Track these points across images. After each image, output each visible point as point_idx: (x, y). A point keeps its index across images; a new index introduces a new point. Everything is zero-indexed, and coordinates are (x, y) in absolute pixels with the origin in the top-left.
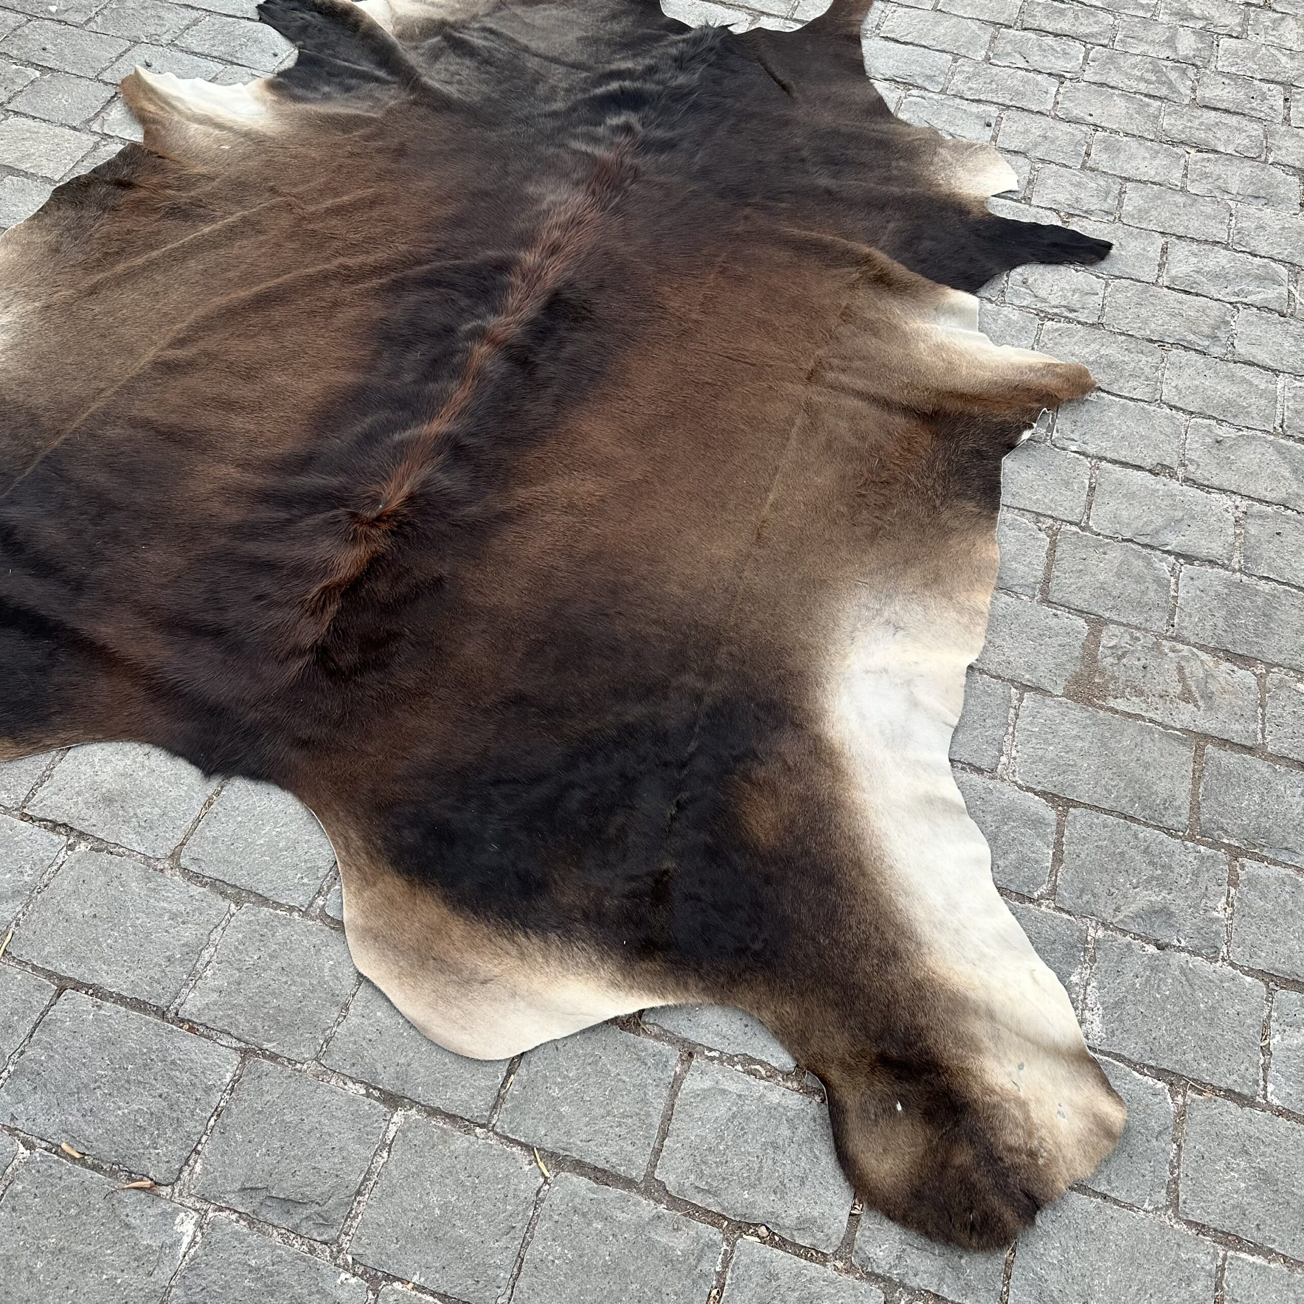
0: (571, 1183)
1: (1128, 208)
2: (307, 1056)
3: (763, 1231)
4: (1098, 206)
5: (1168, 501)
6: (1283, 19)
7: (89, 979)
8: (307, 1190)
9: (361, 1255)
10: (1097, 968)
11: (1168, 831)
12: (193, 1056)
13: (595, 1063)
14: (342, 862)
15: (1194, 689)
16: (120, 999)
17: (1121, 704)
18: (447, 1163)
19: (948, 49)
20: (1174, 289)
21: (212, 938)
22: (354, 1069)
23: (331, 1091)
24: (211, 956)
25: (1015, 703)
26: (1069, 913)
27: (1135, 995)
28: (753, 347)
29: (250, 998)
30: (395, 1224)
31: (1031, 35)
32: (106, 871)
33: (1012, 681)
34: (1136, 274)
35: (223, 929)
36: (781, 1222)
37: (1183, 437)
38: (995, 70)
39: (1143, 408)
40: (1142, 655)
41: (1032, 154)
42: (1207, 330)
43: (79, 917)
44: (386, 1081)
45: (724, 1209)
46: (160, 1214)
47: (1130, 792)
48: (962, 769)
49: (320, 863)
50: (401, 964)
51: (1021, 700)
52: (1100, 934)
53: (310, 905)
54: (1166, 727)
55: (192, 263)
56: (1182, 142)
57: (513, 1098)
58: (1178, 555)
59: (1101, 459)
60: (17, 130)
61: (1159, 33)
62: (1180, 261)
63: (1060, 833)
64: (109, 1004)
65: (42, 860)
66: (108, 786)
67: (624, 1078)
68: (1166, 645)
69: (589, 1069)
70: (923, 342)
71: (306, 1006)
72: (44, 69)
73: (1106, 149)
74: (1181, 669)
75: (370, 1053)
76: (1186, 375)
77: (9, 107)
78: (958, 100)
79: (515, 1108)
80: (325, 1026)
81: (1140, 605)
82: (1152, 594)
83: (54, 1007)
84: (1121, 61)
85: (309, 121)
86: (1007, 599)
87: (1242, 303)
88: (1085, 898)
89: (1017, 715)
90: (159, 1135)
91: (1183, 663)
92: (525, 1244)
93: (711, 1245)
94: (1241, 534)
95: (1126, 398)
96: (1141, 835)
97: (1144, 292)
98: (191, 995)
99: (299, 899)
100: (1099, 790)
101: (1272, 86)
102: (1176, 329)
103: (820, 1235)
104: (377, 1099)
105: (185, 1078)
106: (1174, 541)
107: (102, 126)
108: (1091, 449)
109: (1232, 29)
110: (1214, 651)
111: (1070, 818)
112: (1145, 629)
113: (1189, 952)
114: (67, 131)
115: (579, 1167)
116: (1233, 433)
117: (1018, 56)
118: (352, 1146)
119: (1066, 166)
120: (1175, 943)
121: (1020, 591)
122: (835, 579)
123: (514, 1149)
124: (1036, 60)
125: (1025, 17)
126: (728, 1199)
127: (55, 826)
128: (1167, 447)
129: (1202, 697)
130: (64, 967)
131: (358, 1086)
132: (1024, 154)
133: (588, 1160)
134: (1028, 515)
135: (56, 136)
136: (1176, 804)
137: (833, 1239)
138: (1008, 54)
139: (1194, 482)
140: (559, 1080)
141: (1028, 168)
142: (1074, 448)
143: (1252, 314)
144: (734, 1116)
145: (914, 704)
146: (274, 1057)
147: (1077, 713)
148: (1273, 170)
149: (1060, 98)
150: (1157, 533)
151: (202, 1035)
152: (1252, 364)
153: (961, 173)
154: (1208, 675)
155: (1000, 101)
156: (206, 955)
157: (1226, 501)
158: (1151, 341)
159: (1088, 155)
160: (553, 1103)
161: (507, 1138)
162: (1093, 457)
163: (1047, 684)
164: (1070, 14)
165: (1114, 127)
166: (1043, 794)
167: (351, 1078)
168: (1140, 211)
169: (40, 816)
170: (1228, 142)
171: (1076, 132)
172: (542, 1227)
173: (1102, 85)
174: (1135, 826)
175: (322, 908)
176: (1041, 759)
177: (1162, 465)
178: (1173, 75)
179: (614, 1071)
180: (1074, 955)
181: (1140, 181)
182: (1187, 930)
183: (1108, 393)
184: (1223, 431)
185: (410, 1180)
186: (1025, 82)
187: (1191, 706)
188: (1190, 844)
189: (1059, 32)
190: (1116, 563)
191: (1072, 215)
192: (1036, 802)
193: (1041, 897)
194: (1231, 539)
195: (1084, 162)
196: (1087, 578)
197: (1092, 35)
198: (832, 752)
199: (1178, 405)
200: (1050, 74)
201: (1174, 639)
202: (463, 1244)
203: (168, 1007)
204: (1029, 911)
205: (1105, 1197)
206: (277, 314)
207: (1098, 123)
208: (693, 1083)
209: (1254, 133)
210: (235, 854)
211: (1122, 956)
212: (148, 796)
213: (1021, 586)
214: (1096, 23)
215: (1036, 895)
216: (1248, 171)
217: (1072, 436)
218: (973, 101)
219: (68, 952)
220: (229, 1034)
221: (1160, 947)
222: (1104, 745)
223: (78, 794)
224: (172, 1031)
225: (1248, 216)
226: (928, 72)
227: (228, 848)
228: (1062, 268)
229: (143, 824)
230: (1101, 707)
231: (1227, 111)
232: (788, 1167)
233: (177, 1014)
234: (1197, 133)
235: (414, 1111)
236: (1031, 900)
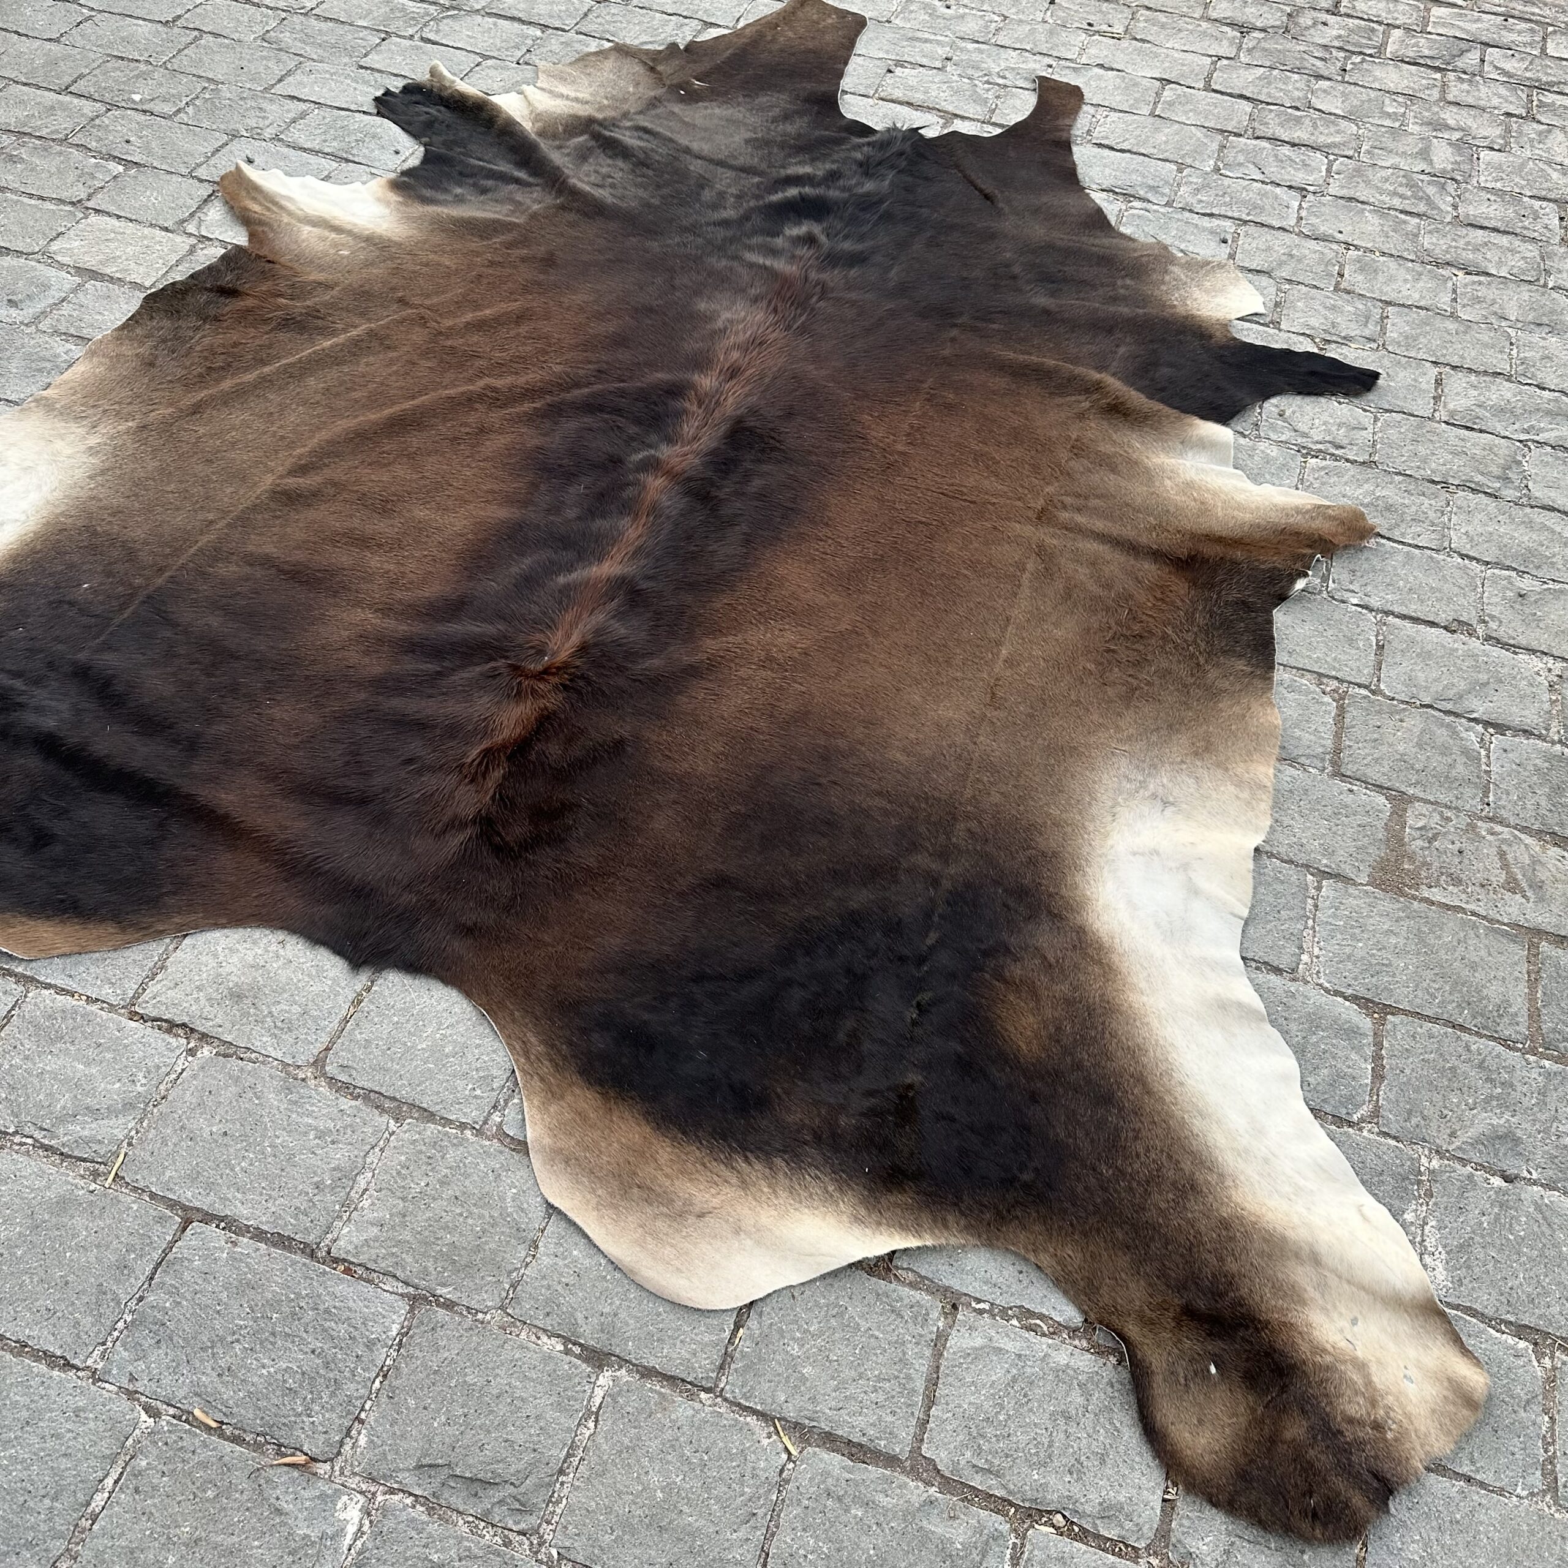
0: (821, 1460)
1: (1392, 334)
2: (490, 1304)
3: (1058, 1519)
4: (1358, 332)
5: (1470, 662)
6: (1550, 131)
7: (220, 1209)
8: (499, 1468)
9: (568, 1549)
10: (1435, 1204)
11: (1504, 1042)
12: (351, 1304)
13: (840, 1315)
14: (522, 1070)
15: (1520, 877)
16: (259, 1235)
17: (1436, 895)
18: (669, 1435)
19: (1171, 158)
20: (1454, 425)
21: (368, 1160)
22: (548, 1320)
23: (522, 1347)
24: (369, 1183)
25: (1313, 892)
26: (1395, 1138)
27: (1483, 1237)
28: (971, 482)
29: (419, 1233)
30: (609, 1510)
31: (1264, 144)
32: (237, 1080)
33: (1307, 866)
34: (1409, 407)
35: (382, 1150)
36: (1080, 1509)
37: (1480, 590)
38: (1227, 181)
39: (1431, 557)
40: (1456, 839)
41: (1277, 274)
42: (1497, 471)
43: (206, 1134)
44: (589, 1335)
45: (1010, 1492)
46: (318, 1497)
47: (1456, 997)
48: (1257, 968)
49: (495, 1072)
50: (600, 1192)
51: (1319, 888)
52: (1435, 1163)
53: (485, 1122)
54: (1491, 921)
55: (311, 381)
56: (1448, 263)
57: (744, 1356)
58: (1487, 724)
59: (1388, 613)
60: (100, 230)
61: (1410, 144)
62: (1458, 394)
63: (1379, 1045)
64: (245, 1240)
65: (158, 1067)
66: (235, 979)
67: (877, 1333)
68: (1483, 827)
69: (833, 1322)
70: (1170, 478)
71: (486, 1243)
72: (128, 164)
73: (1362, 270)
74: (1502, 855)
75: (568, 1300)
76: (1476, 522)
77: (90, 204)
78: (1187, 214)
79: (747, 1368)
80: (510, 1267)
81: (1447, 780)
82: (1460, 768)
83: (179, 1243)
84: (1370, 173)
85: (442, 226)
86: (1291, 771)
87: (1534, 441)
88: (1414, 1121)
89: (1316, 906)
90: (313, 1401)
91: (1504, 847)
92: (769, 1536)
93: (997, 1537)
94: (1557, 700)
95: (1410, 545)
96: (1474, 1047)
97: (1419, 427)
98: (346, 1230)
99: (472, 1115)
100: (1419, 993)
101: (1545, 204)
102: (1458, 468)
103: (1128, 1525)
104: (578, 1357)
105: (342, 1330)
106: (1481, 709)
107: (198, 228)
108: (1375, 602)
109: (1492, 142)
110: (1539, 834)
111: (1389, 1027)
112: (1456, 808)
113: (1542, 1185)
114: (158, 232)
115: (830, 1440)
116: (1537, 586)
117: (1251, 166)
118: (550, 1414)
119: (1316, 287)
120: (1525, 1174)
121: (1308, 762)
122: (1087, 746)
123: (748, 1419)
124: (1273, 171)
125: (1256, 125)
126: (1013, 1480)
127: (171, 1026)
128: (1463, 601)
129: (1530, 886)
130: (189, 1195)
131: (554, 1340)
132: (1268, 273)
133: (840, 1433)
134: (1308, 675)
135: (145, 237)
136: (1511, 1010)
137: (1145, 1529)
138: (1240, 165)
139: (1498, 641)
140: (798, 1335)
141: (1273, 290)
142: (1355, 601)
143: (1546, 454)
144: (1014, 1380)
145: (1194, 891)
146: (449, 1305)
147: (1387, 904)
148: (1554, 295)
149: (1303, 213)
150: (1461, 697)
151: (360, 1278)
152: (1552, 509)
153: (1197, 293)
154: (1535, 861)
155: (1236, 215)
156: (362, 1182)
157: (1536, 663)
158: (1433, 482)
159: (1342, 276)
160: (792, 1363)
161: (739, 1405)
162: (1378, 611)
163: (1348, 870)
164: (1307, 121)
165: (1369, 245)
166: (1354, 999)
167: (545, 1331)
168: (1407, 337)
169: (153, 1015)
170: (1500, 264)
171: (1326, 251)
172: (789, 1514)
173: (1350, 199)
174: (1466, 1037)
175: (500, 1126)
176: (1349, 957)
177: (1459, 622)
178: (1431, 190)
179: (864, 1325)
180: (1406, 1189)
181: (1403, 305)
182: (1539, 1159)
183: (1389, 539)
184: (1526, 584)
185: (624, 1455)
186: (1263, 195)
187: (1518, 896)
188: (1532, 1058)
189: (1297, 141)
190: (1417, 731)
191: (1329, 342)
192: (1347, 1009)
193: (1362, 1120)
194: (1547, 706)
195: (1338, 284)
196: (1384, 749)
197: (1334, 145)
198: (1100, 947)
199: (1471, 554)
200: (1290, 187)
201: (1491, 819)
202: (693, 1534)
203: (318, 1244)
204: (1349, 1136)
205: (1468, 1480)
206: (415, 440)
207: (1350, 241)
208: (959, 1341)
209: (1528, 255)
210: (392, 1060)
211: (1463, 1190)
212: (285, 991)
213: (1308, 756)
214: (1338, 132)
215: (1355, 1118)
216: (1526, 296)
217: (1351, 587)
218: (1204, 215)
219: (193, 1177)
220: (394, 1276)
221: (1508, 1179)
222: (1422, 941)
223: (199, 989)
224: (324, 1273)
225: (1530, 346)
226: (1151, 183)
227: (384, 1053)
228: (1323, 400)
229: (279, 1024)
230: (1414, 898)
231: (1495, 230)
232: (1084, 1441)
233: (329, 1253)
234: (1464, 254)
235: (623, 1371)
236: (1351, 1124)
